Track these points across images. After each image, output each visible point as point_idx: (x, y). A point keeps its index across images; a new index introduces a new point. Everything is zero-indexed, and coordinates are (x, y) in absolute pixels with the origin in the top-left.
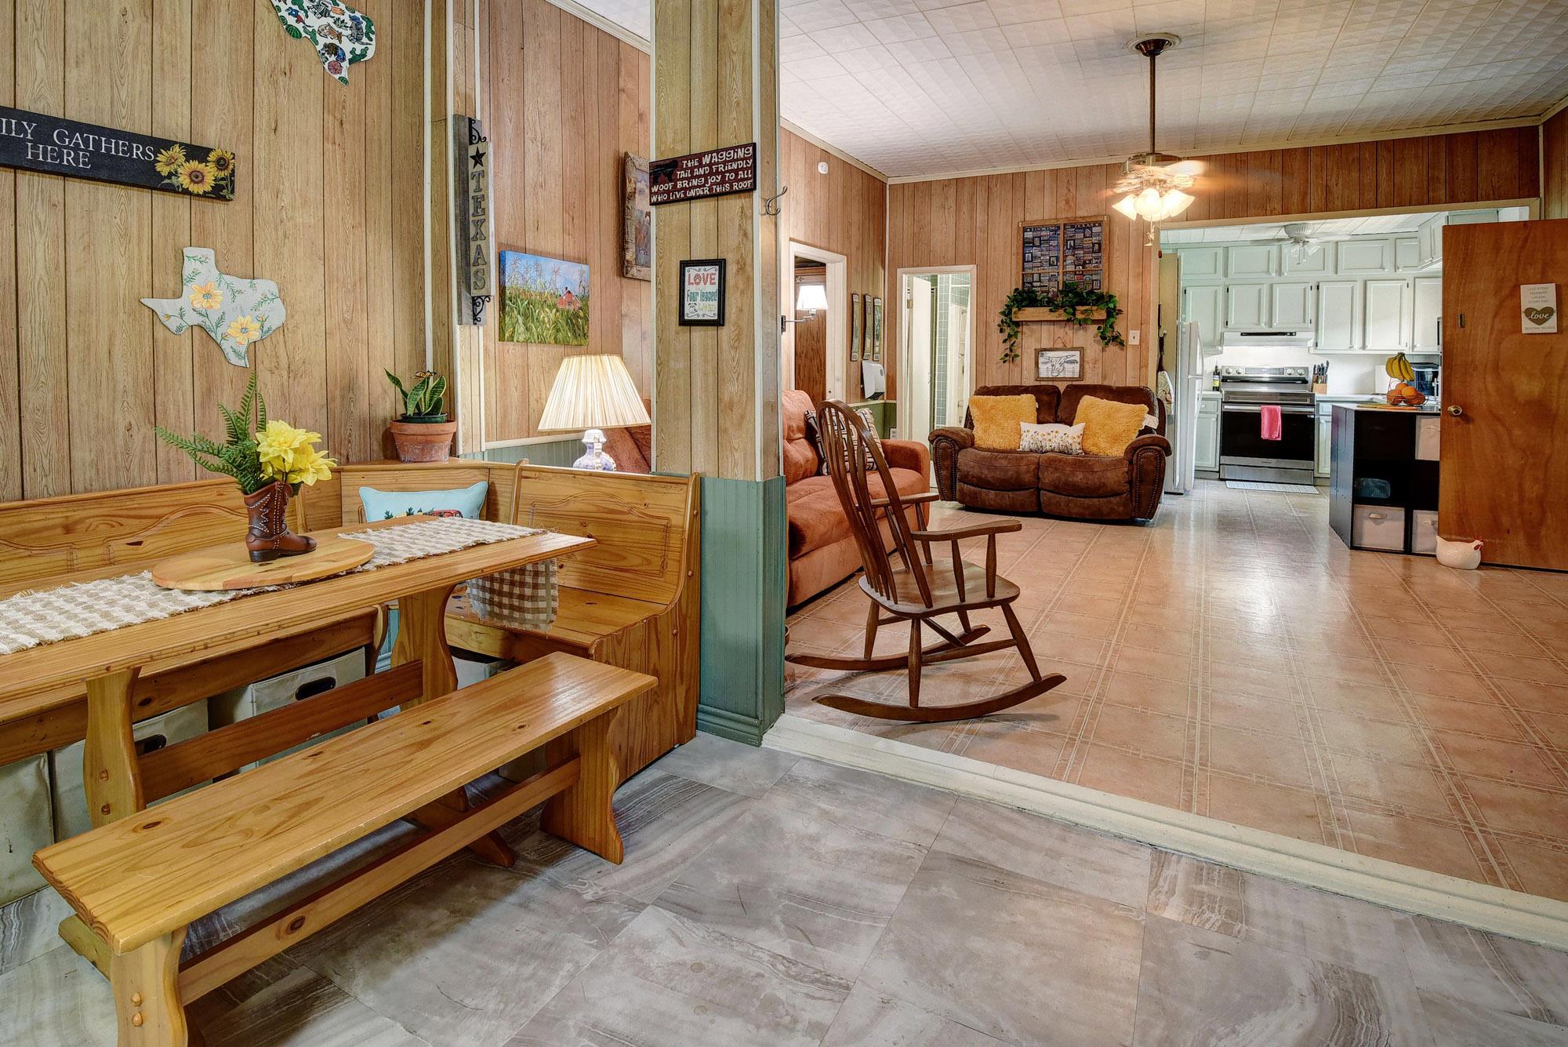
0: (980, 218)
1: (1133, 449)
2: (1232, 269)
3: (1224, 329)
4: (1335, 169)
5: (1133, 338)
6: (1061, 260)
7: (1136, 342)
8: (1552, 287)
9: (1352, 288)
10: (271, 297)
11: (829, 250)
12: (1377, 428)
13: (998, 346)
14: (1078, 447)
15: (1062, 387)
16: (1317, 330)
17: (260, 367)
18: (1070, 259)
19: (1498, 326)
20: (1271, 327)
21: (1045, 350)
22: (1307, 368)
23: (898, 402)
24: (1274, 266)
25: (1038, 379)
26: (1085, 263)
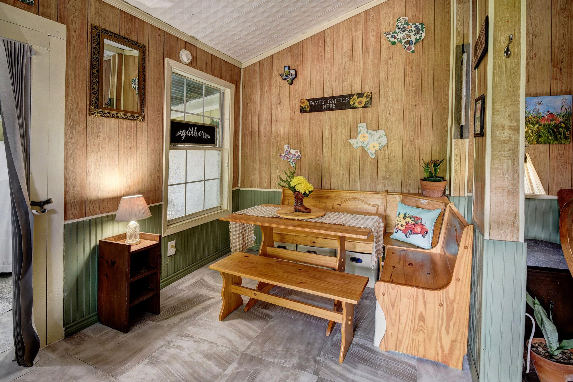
10: (382, 135)
17: (379, 158)
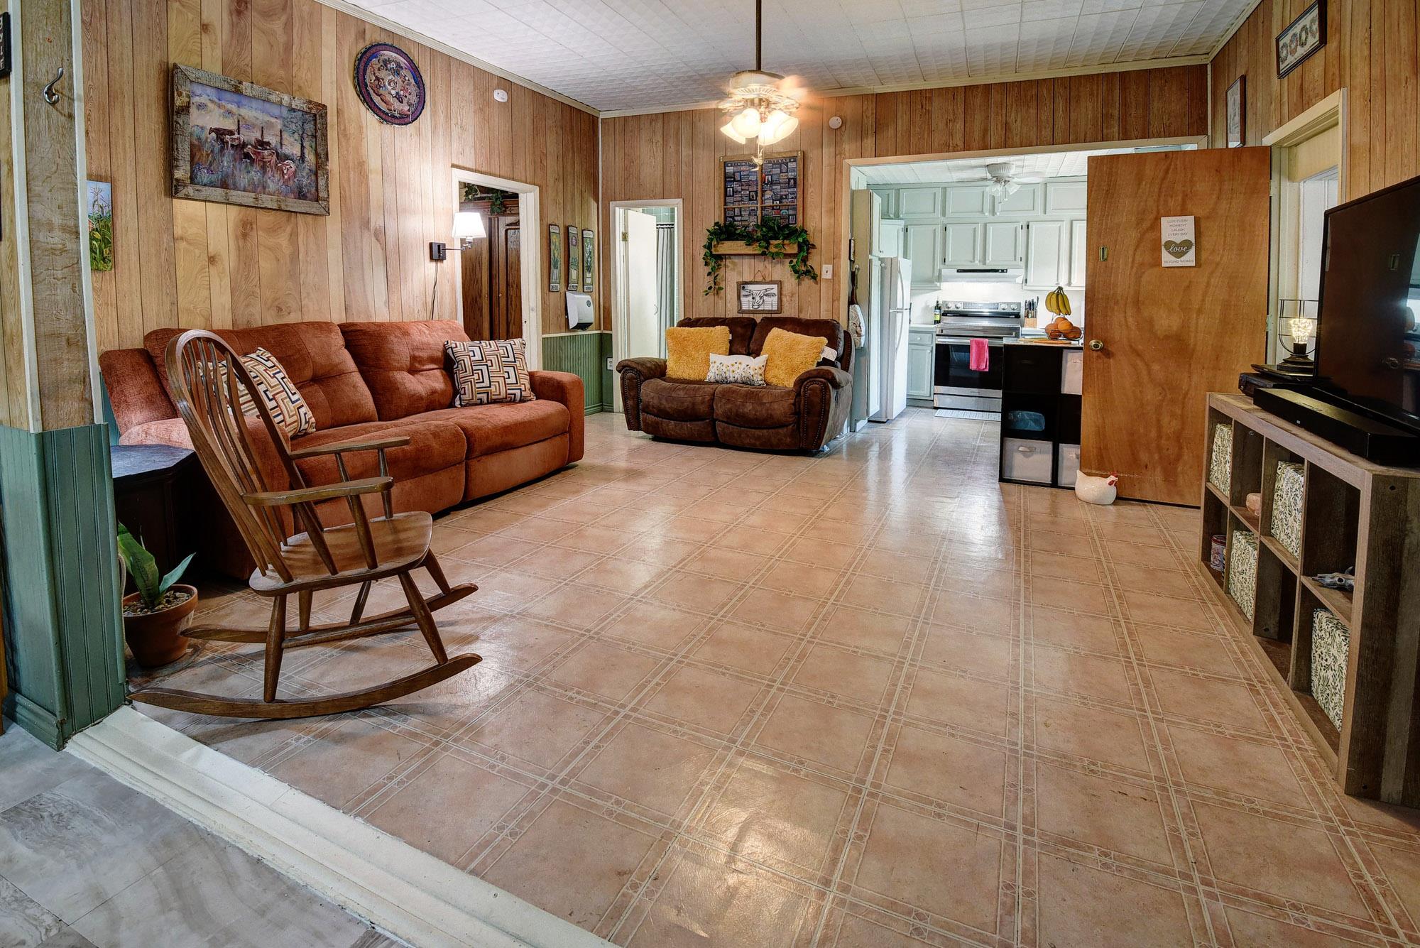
0: (685, 152)
1: (800, 382)
2: (949, 210)
3: (942, 266)
4: (1015, 105)
5: (826, 272)
6: (759, 194)
7: (829, 276)
8: (1190, 220)
9: (1060, 227)
11: (513, 179)
12: (1026, 362)
13: (704, 281)
14: (760, 378)
15: (758, 318)
16: (1027, 266)
18: (768, 195)
19: (1139, 259)
20: (985, 264)
21: (747, 283)
22: (1020, 304)
23: (613, 332)
24: (987, 206)
25: (740, 311)
26: (781, 198)
